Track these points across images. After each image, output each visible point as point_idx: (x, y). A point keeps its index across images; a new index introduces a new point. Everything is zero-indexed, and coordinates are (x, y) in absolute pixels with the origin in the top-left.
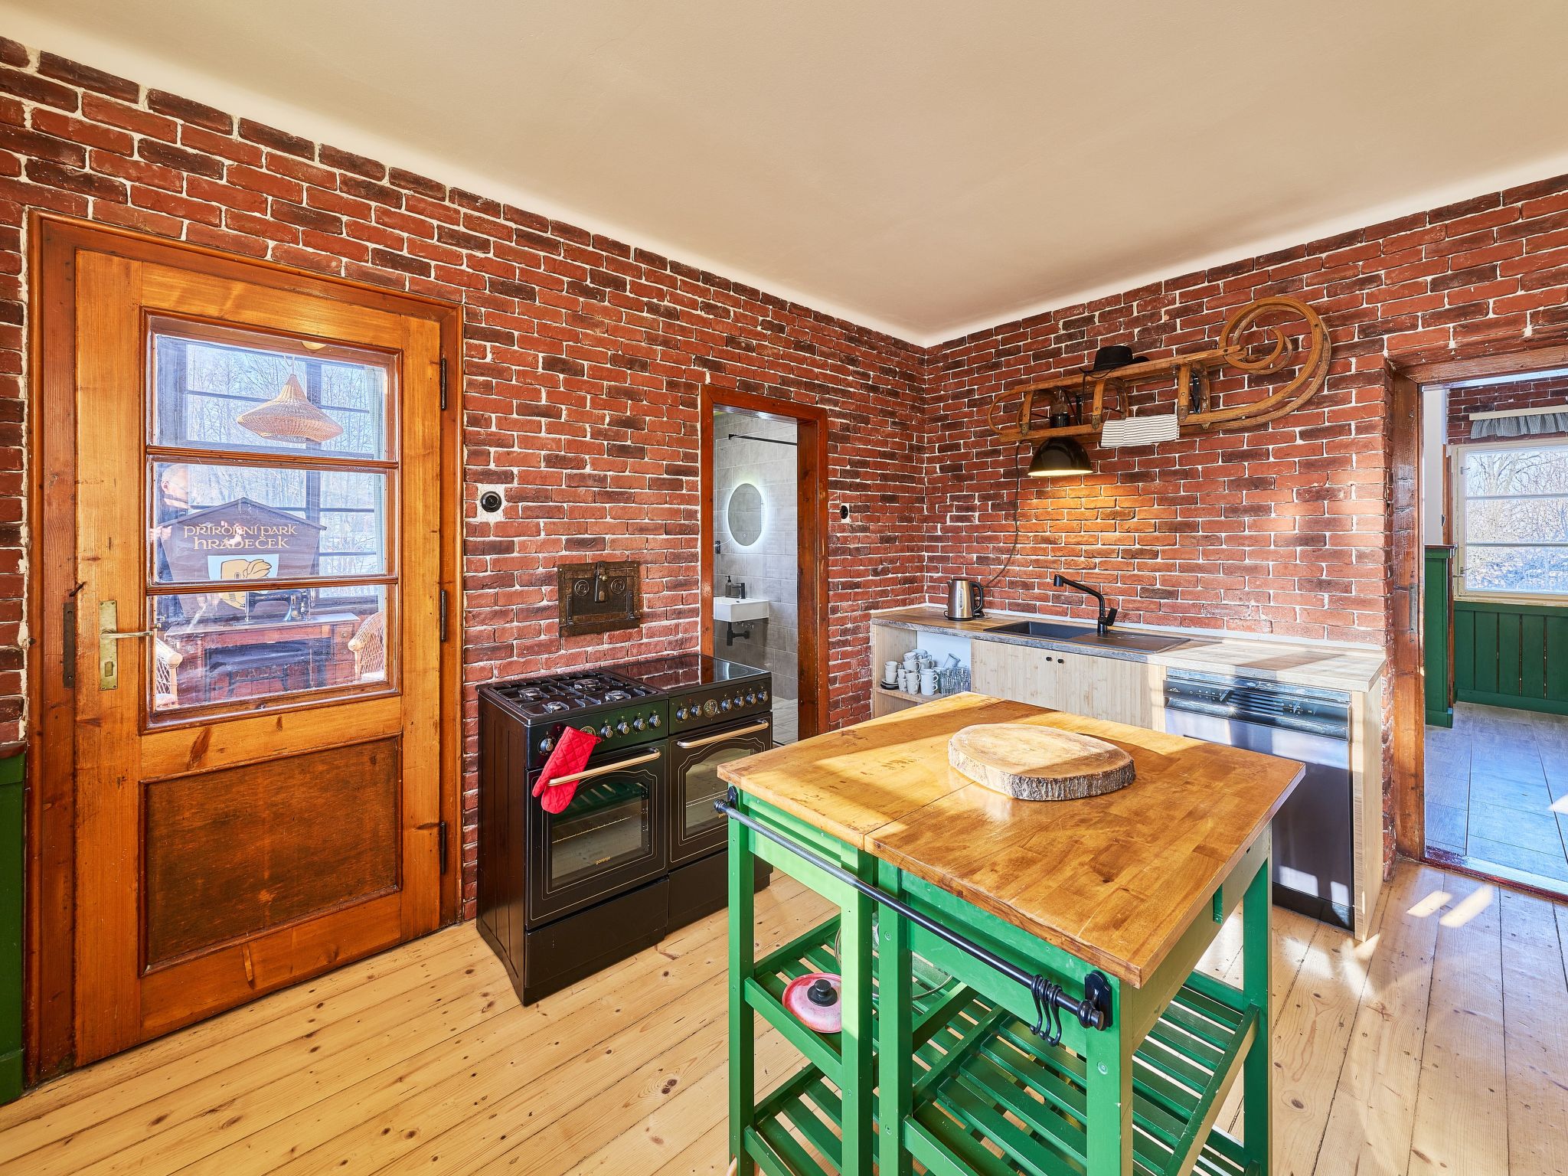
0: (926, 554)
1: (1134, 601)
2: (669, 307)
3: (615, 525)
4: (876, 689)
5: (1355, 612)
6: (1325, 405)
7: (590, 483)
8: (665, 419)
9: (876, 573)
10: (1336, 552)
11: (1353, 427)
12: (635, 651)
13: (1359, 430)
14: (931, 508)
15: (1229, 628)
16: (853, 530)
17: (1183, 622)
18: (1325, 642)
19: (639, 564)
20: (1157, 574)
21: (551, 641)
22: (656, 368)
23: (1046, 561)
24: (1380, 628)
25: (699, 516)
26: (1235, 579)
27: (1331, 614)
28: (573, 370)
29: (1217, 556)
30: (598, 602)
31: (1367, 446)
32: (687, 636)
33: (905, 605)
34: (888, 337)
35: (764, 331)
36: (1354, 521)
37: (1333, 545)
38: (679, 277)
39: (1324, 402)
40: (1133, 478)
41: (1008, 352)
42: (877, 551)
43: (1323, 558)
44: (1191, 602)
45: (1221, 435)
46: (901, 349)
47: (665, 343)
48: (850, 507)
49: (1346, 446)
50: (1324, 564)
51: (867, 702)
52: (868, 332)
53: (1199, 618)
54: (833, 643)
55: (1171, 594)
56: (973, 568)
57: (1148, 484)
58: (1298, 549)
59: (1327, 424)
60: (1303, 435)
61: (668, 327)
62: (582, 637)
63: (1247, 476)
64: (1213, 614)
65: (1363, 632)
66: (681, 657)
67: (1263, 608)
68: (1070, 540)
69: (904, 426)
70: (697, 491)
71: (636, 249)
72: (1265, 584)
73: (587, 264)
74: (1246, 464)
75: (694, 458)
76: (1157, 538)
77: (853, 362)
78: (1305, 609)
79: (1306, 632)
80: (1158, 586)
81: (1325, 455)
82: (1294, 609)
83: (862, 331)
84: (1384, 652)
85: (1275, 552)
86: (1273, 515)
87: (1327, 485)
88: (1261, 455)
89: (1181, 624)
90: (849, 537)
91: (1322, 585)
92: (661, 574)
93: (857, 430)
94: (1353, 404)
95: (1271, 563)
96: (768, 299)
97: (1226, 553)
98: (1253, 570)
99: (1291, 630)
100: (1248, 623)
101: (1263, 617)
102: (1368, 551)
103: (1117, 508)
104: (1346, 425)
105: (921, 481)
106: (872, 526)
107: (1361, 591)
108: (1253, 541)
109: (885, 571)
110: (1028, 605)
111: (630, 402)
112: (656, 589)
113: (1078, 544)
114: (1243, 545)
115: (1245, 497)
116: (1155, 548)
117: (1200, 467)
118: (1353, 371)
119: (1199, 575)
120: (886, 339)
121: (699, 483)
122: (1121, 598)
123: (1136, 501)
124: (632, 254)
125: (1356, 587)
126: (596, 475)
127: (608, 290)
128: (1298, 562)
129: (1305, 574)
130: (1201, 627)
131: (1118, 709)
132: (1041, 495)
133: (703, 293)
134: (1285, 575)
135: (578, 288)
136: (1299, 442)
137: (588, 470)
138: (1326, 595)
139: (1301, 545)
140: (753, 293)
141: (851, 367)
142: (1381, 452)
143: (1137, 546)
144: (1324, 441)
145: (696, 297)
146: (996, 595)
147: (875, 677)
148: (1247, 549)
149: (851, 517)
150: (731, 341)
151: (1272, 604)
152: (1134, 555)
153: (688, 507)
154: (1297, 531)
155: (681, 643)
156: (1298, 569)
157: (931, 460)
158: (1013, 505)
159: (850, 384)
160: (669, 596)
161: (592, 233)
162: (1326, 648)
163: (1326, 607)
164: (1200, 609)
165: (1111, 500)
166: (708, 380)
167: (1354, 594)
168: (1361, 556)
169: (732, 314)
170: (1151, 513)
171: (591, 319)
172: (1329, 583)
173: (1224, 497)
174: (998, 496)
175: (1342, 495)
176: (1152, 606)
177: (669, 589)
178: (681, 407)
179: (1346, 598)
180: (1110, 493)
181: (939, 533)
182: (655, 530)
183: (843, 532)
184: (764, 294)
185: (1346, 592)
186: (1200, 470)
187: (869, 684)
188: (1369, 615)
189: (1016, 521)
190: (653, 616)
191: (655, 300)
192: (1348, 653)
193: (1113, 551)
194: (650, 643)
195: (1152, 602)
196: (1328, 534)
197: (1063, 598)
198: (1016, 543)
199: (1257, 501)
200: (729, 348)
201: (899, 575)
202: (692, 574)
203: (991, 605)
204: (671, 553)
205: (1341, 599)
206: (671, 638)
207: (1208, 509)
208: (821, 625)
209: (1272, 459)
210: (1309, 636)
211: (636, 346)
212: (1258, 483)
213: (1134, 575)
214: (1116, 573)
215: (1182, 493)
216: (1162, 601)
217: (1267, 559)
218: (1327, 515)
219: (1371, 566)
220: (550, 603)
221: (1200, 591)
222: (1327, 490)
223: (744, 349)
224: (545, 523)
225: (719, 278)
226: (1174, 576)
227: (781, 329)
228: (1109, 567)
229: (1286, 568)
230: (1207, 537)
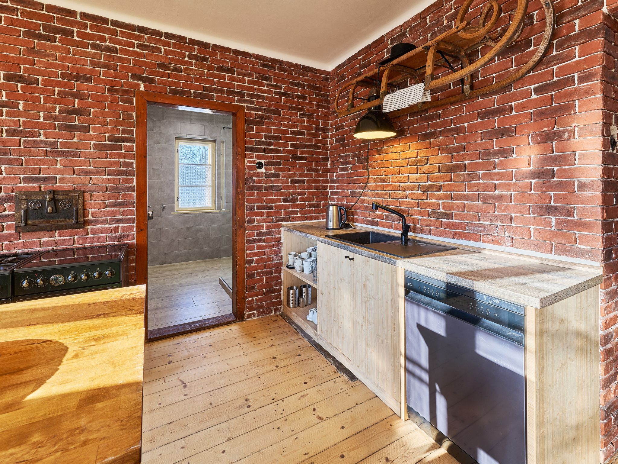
0: (330, 191)
1: (427, 220)
2: (109, 46)
3: (64, 170)
4: (284, 268)
5: (577, 232)
6: (553, 63)
7: (42, 145)
8: (107, 110)
9: (286, 200)
10: (561, 183)
11: (576, 78)
12: (81, 242)
13: (582, 80)
14: (332, 164)
15: (483, 242)
16: (267, 175)
17: (455, 236)
18: (552, 256)
19: (84, 192)
20: (441, 201)
21: (11, 235)
22: (98, 81)
23: (381, 194)
24: (598, 247)
25: (135, 166)
26: (489, 205)
27: (556, 234)
28: (29, 82)
29: (476, 188)
30: (47, 213)
31: (588, 92)
32: (125, 233)
33: (312, 220)
34: (297, 65)
35: (191, 61)
36: (577, 157)
37: (559, 177)
38: (119, 29)
39: (552, 61)
40: (427, 136)
41: (365, 66)
42: (288, 188)
43: (551, 187)
44: (460, 221)
45: (480, 100)
46: (307, 71)
47: (106, 66)
48: (265, 162)
49: (570, 94)
50: (552, 193)
51: (279, 275)
52: (280, 62)
53: (465, 233)
54: (249, 240)
55: (449, 216)
56: (348, 198)
57: (435, 140)
58: (533, 181)
59: (555, 79)
60: (537, 90)
61: (107, 57)
62: (37, 233)
63: (496, 128)
64: (473, 230)
65: (583, 250)
66: (119, 246)
67: (507, 227)
68: (394, 180)
69: (310, 116)
70: (133, 151)
71: (81, 13)
72: (508, 209)
73: (40, 21)
74: (496, 118)
75: (131, 132)
76: (440, 177)
77: (267, 79)
78: (537, 229)
79: (538, 247)
80: (441, 210)
81: (554, 104)
82: (529, 228)
83: (274, 61)
84: (602, 269)
85: (515, 184)
86: (515, 156)
87: (555, 129)
88: (505, 110)
89: (454, 238)
90: (263, 179)
91: (550, 210)
92: (102, 198)
93: (269, 118)
94: (577, 59)
95: (513, 193)
96: (193, 42)
97: (482, 186)
98: (500, 198)
99: (525, 245)
100: (497, 239)
101: (507, 234)
102: (588, 182)
103: (419, 158)
104: (569, 77)
105: (326, 148)
106: (283, 173)
107: (580, 215)
108: (501, 176)
109: (294, 200)
110: (374, 221)
111: (77, 100)
112: (99, 207)
113: (398, 182)
114: (493, 179)
115: (496, 144)
116: (439, 184)
117: (466, 124)
118: (577, 30)
119: (466, 202)
120: (296, 66)
121: (135, 147)
122: (420, 217)
123: (428, 152)
124: (78, 16)
125: (578, 211)
126: (47, 141)
127: (58, 36)
128: (533, 192)
129: (537, 201)
130: (465, 239)
131: (380, 297)
132: (379, 152)
133: (137, 38)
134: (522, 202)
135: (33, 34)
136: (534, 96)
137: (42, 138)
138: (554, 218)
139: (534, 178)
140: (181, 39)
141: (265, 82)
142: (600, 96)
143: (429, 183)
144: (553, 93)
145: (133, 41)
146: (359, 214)
147: (284, 261)
148: (497, 182)
149: (265, 168)
150: (161, 66)
151: (513, 225)
152: (427, 189)
153: (127, 160)
154: (532, 168)
155: (120, 238)
156: (531, 197)
157: (332, 136)
158: (367, 160)
159: (265, 92)
160: (109, 211)
161: (45, 3)
162: (553, 261)
163: (553, 228)
164: (465, 227)
165: (414, 153)
166: (142, 88)
167: (576, 218)
168: (582, 186)
169: (163, 50)
170: (438, 159)
171: (43, 52)
172: (555, 208)
173: (481, 145)
174: (360, 154)
175: (566, 136)
176: (437, 224)
177: (110, 206)
178: (120, 103)
179: (569, 220)
180: (414, 148)
181: (335, 178)
182: (98, 173)
183: (258, 177)
184: (190, 39)
185: (570, 216)
186: (466, 126)
187: (281, 264)
188: (589, 236)
189: (368, 169)
190: (96, 222)
191: (98, 42)
192: (574, 267)
193: (415, 186)
194: (94, 238)
195: (437, 221)
196: (555, 168)
197: (390, 217)
198: (367, 183)
199: (503, 146)
200: (160, 70)
201: (307, 202)
202: (128, 198)
203: (357, 221)
204: (111, 186)
205: (565, 222)
206: (113, 234)
207: (471, 154)
208: (239, 230)
209: (514, 113)
210: (540, 251)
211: (81, 68)
212: (504, 133)
213: (427, 202)
214: (417, 201)
215: (456, 144)
216: (443, 220)
217: (510, 190)
218: (555, 153)
219: (590, 194)
220: (10, 213)
221: (466, 214)
222: (555, 133)
223: (173, 70)
224: (5, 168)
225: (151, 29)
226: (450, 203)
227: (206, 60)
228: (413, 197)
229: (523, 196)
230: (470, 174)
